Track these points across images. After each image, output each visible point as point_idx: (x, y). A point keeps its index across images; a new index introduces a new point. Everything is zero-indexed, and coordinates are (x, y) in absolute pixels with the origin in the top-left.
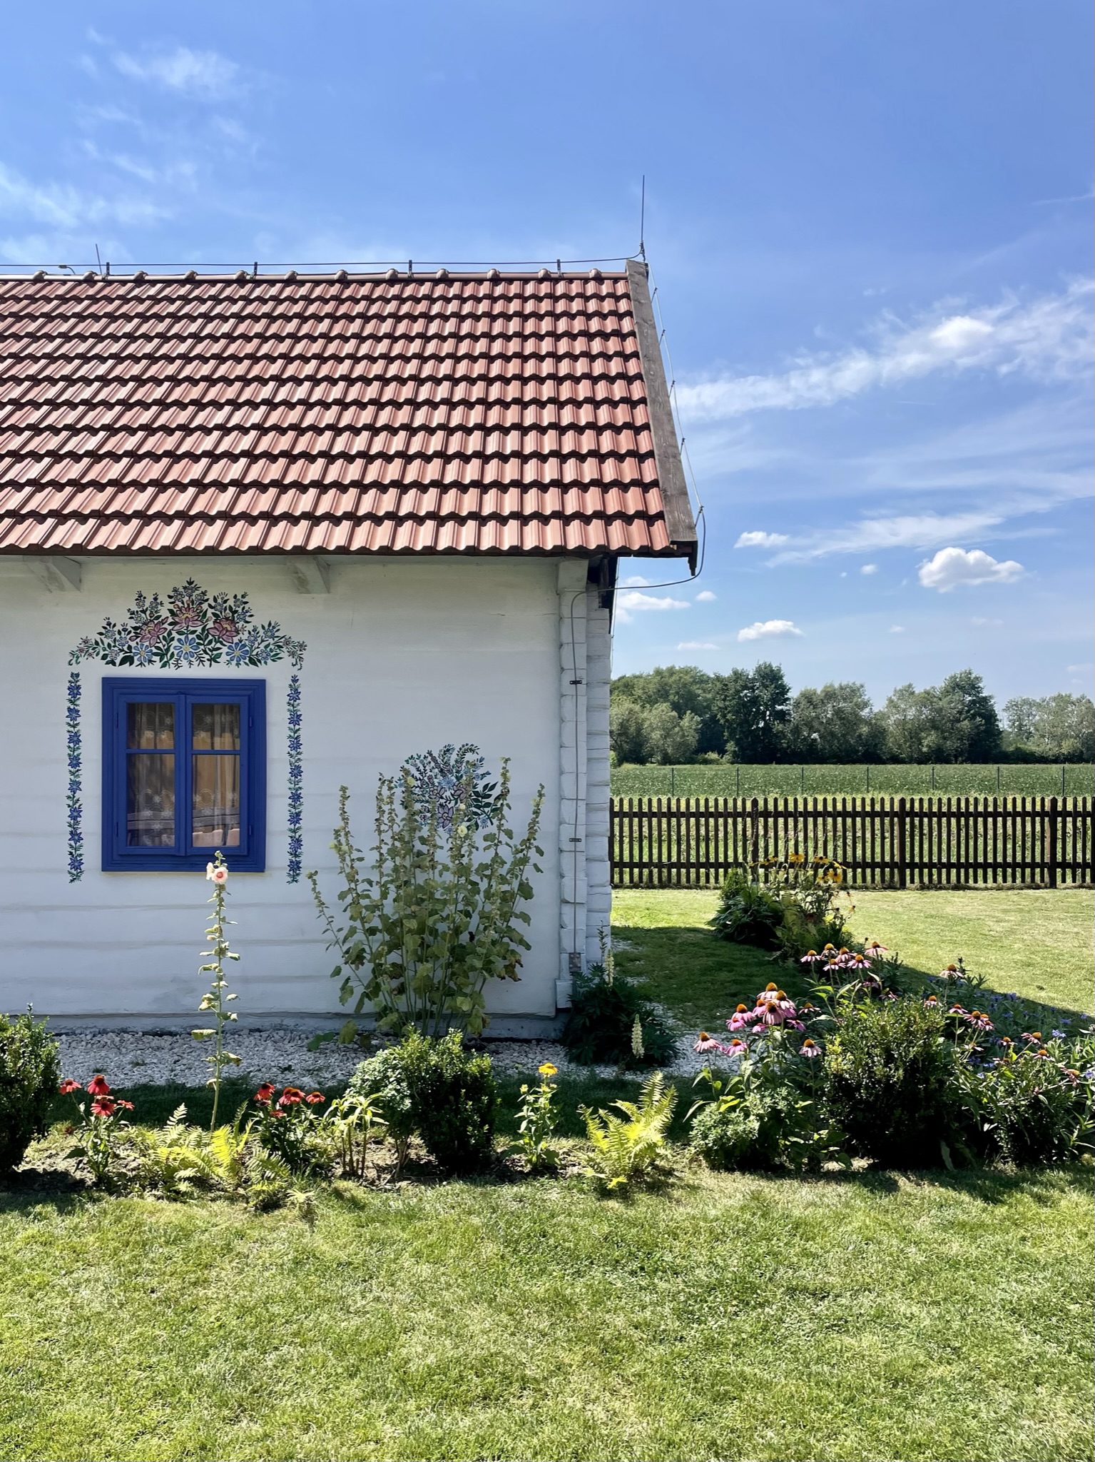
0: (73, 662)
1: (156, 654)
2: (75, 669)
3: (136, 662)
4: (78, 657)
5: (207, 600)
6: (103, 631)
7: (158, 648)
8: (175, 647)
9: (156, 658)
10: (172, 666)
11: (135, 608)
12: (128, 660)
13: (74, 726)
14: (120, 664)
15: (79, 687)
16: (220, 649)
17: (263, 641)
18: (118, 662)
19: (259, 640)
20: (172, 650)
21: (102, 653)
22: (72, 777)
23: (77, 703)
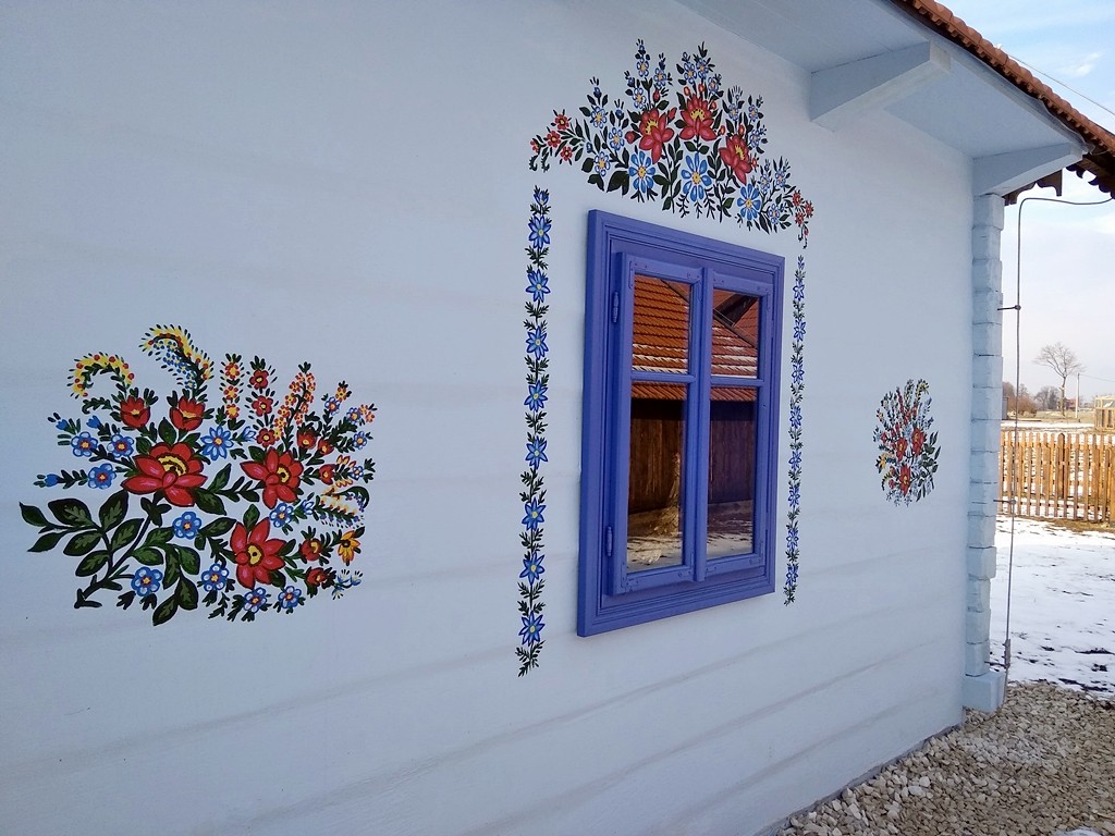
0: (538, 162)
1: (658, 179)
2: (541, 180)
3: (632, 191)
4: (545, 154)
5: (721, 94)
6: (589, 106)
7: (662, 167)
8: (683, 172)
9: (657, 188)
10: (677, 208)
11: (635, 75)
12: (620, 181)
13: (537, 314)
14: (610, 189)
15: (547, 224)
16: (731, 190)
17: (774, 190)
18: (606, 180)
19: (771, 188)
20: (679, 177)
21: (585, 155)
22: (532, 431)
23: (543, 260)
